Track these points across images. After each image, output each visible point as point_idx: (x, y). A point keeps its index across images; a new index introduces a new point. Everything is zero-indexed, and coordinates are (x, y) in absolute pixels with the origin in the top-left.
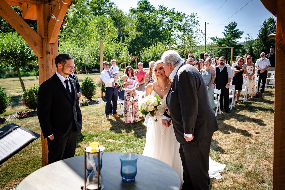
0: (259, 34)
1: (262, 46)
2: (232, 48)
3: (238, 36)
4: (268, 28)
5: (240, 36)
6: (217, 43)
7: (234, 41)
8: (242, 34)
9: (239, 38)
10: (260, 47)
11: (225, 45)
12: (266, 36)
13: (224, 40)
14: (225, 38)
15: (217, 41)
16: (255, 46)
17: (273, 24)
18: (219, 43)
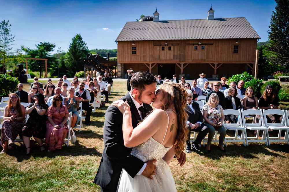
0: (69, 49)
1: (72, 59)
2: (46, 60)
3: (51, 49)
4: (76, 44)
5: (52, 49)
6: (29, 54)
7: (47, 54)
8: (54, 46)
9: (52, 51)
10: (70, 60)
11: (38, 57)
12: (75, 51)
13: (37, 52)
14: (38, 50)
15: (29, 52)
16: (66, 59)
17: (80, 40)
18: (31, 54)
